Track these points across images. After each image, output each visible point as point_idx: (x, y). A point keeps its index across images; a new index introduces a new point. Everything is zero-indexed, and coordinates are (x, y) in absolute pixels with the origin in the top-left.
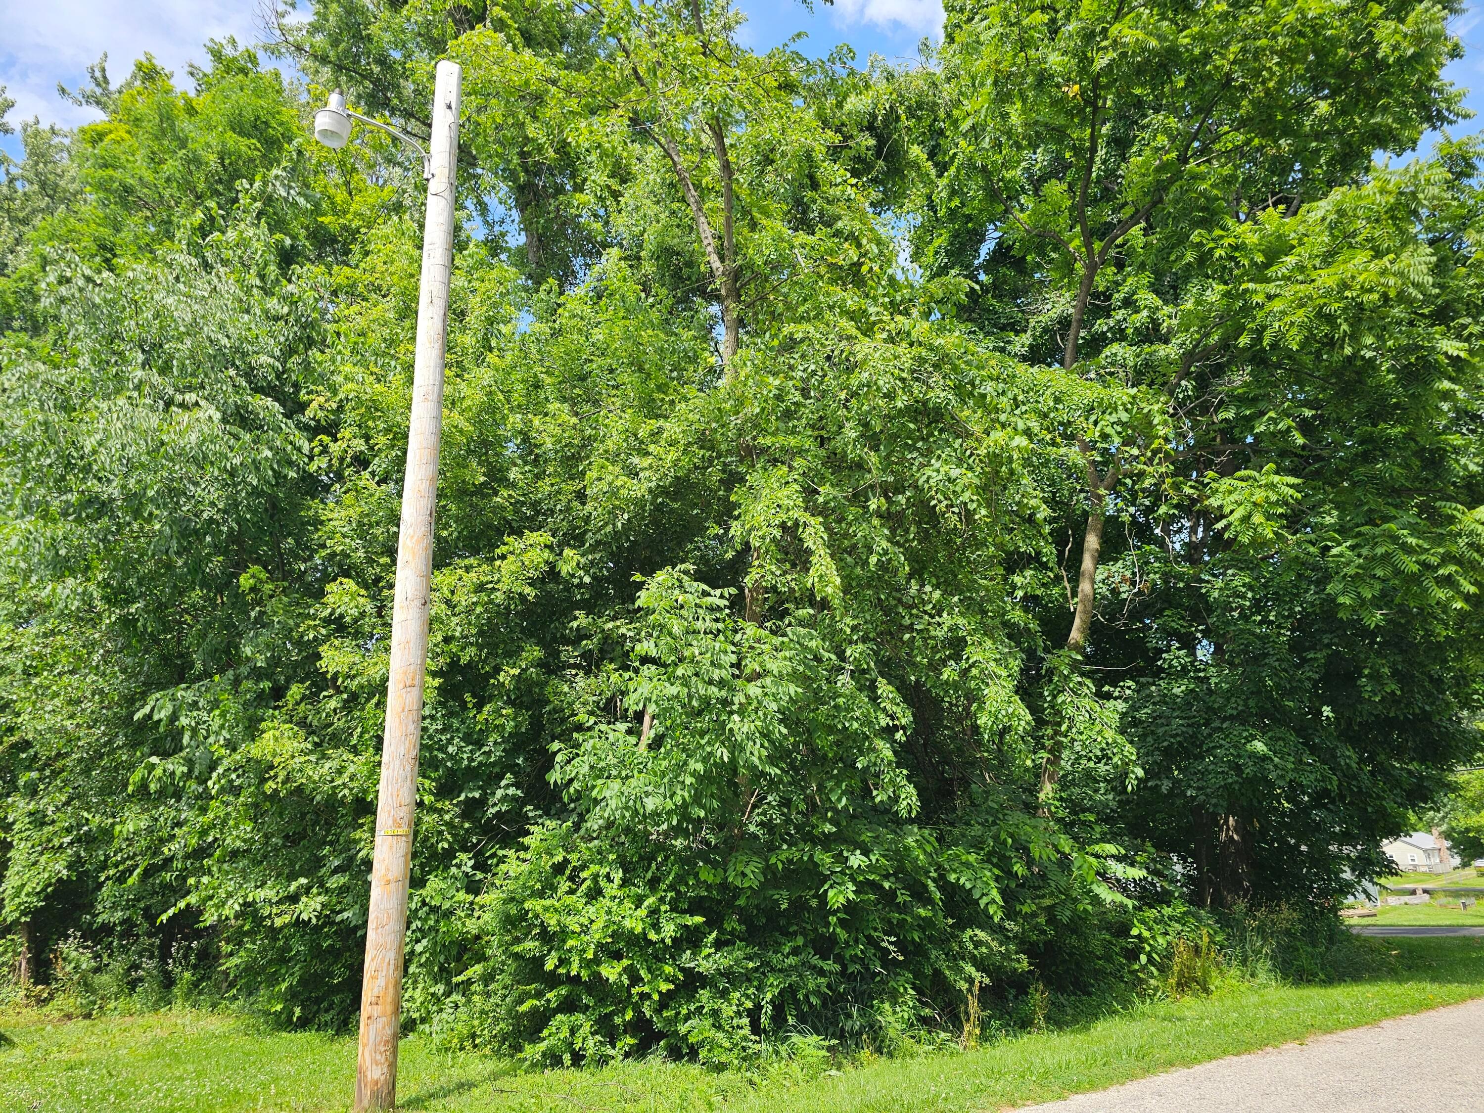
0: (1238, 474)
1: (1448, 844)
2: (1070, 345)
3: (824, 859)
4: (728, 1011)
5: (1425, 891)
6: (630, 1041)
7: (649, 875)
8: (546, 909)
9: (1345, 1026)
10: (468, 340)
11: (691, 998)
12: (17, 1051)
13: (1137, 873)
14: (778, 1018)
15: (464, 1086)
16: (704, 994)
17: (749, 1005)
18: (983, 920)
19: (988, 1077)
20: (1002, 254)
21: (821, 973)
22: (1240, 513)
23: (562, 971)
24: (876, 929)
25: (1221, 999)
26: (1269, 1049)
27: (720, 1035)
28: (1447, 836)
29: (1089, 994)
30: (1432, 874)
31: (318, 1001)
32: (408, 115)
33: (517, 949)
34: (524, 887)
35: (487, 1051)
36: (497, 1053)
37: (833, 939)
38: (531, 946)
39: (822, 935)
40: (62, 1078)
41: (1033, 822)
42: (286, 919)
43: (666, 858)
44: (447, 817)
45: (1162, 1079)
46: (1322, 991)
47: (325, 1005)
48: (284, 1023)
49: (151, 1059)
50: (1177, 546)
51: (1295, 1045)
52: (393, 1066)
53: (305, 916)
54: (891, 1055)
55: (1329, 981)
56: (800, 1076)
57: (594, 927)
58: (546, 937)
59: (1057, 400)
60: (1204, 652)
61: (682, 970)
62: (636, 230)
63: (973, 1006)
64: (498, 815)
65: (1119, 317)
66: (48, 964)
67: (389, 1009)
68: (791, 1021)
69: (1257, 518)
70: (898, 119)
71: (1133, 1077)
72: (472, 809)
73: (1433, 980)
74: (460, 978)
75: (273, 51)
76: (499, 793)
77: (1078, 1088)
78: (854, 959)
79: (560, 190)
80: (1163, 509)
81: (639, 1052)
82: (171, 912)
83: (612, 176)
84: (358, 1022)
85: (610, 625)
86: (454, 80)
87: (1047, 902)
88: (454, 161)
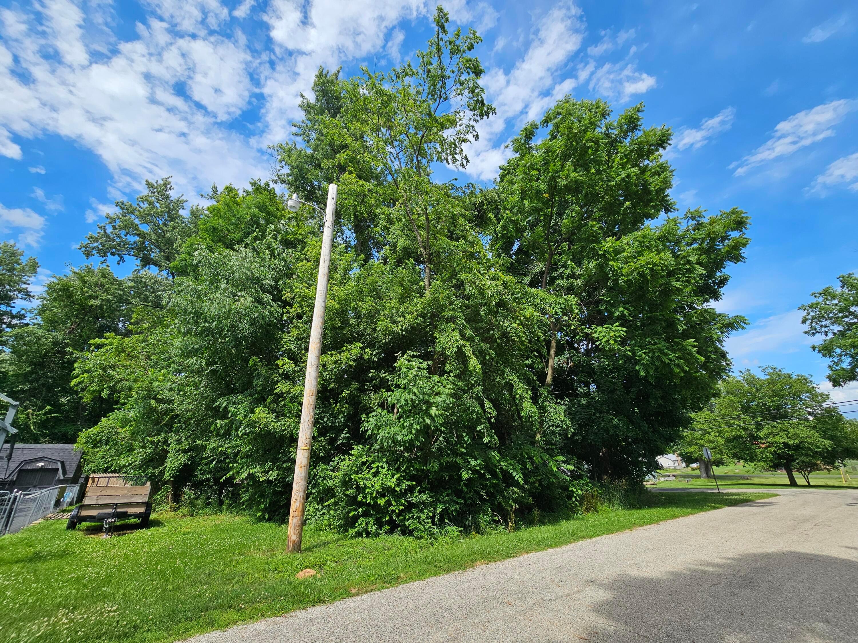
0: (605, 326)
1: (680, 458)
2: (544, 281)
3: (459, 461)
4: (423, 517)
5: (673, 476)
6: (388, 527)
7: (397, 466)
8: (359, 478)
9: (647, 524)
10: (337, 276)
11: (410, 512)
12: (166, 528)
13: (571, 468)
14: (442, 520)
15: (326, 543)
16: (414, 510)
17: (431, 514)
18: (516, 484)
19: (517, 542)
20: (520, 250)
21: (457, 503)
22: (605, 339)
23: (364, 501)
24: (477, 487)
25: (601, 514)
26: (619, 532)
27: (421, 526)
28: (680, 455)
29: (554, 512)
30: (675, 469)
31: (275, 511)
32: (319, 203)
33: (347, 492)
34: (351, 470)
35: (335, 530)
36: (339, 532)
37: (462, 491)
38: (352, 492)
39: (458, 489)
40: (180, 538)
41: (534, 449)
42: (264, 478)
43: (403, 460)
44: (323, 444)
45: (581, 543)
46: (638, 511)
47: (277, 513)
48: (261, 519)
49: (214, 531)
50: (583, 350)
51: (629, 531)
52: (300, 535)
53: (271, 478)
54: (482, 534)
55: (640, 508)
56: (449, 542)
57: (376, 485)
58: (358, 488)
59: (541, 301)
60: (593, 387)
61: (407, 501)
62: (394, 241)
63: (512, 516)
64: (342, 443)
65: (560, 271)
66: (179, 496)
67: (300, 514)
68: (446, 521)
69: (612, 342)
70: (484, 205)
71: (570, 542)
72: (332, 441)
73: (678, 507)
74: (327, 503)
75: (275, 182)
76: (343, 436)
77: (550, 547)
78: (469, 498)
79: (369, 227)
80: (577, 337)
81: (391, 532)
82: (224, 478)
83: (387, 222)
84: (288, 519)
85: (384, 375)
86: (335, 190)
87: (539, 478)
88: (334, 215)
